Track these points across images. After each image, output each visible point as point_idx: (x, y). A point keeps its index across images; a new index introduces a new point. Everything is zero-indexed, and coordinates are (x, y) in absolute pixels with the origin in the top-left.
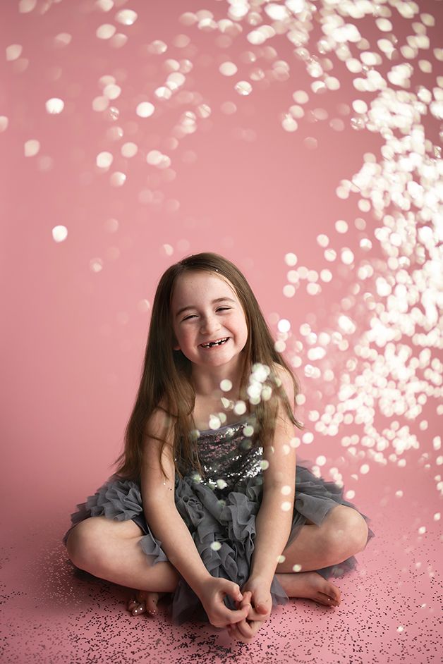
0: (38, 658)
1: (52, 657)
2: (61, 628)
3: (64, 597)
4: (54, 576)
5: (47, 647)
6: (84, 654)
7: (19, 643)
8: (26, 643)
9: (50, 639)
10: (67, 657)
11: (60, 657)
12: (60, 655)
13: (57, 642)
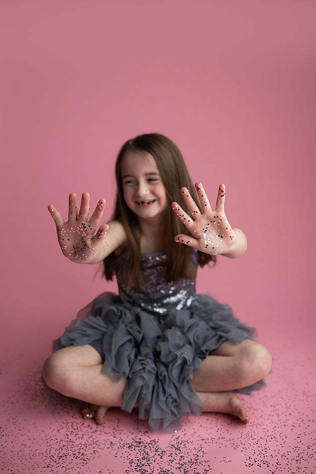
0: (20, 454)
1: (31, 454)
2: (38, 430)
3: (42, 406)
4: (35, 388)
5: (28, 446)
6: (55, 452)
7: (6, 442)
8: (12, 442)
9: (30, 439)
10: (43, 454)
11: (37, 454)
12: (37, 452)
13: (35, 442)
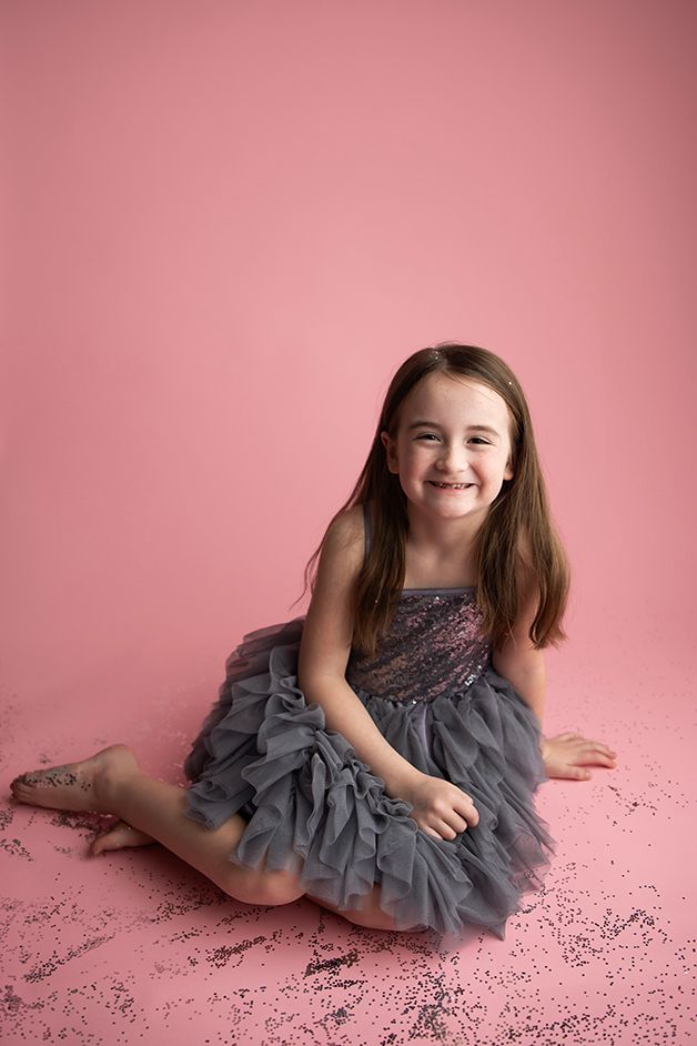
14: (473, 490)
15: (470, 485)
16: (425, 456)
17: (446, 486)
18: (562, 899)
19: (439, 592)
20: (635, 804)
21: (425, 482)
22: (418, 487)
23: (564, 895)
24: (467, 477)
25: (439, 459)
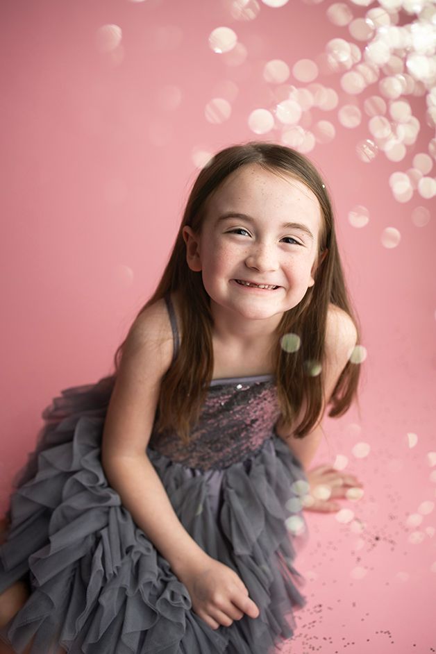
14: (281, 292)
15: (277, 287)
16: (234, 252)
17: (254, 285)
18: (307, 647)
19: (241, 380)
20: (377, 539)
21: (230, 281)
22: (222, 286)
23: (310, 642)
24: (277, 278)
25: (250, 256)
